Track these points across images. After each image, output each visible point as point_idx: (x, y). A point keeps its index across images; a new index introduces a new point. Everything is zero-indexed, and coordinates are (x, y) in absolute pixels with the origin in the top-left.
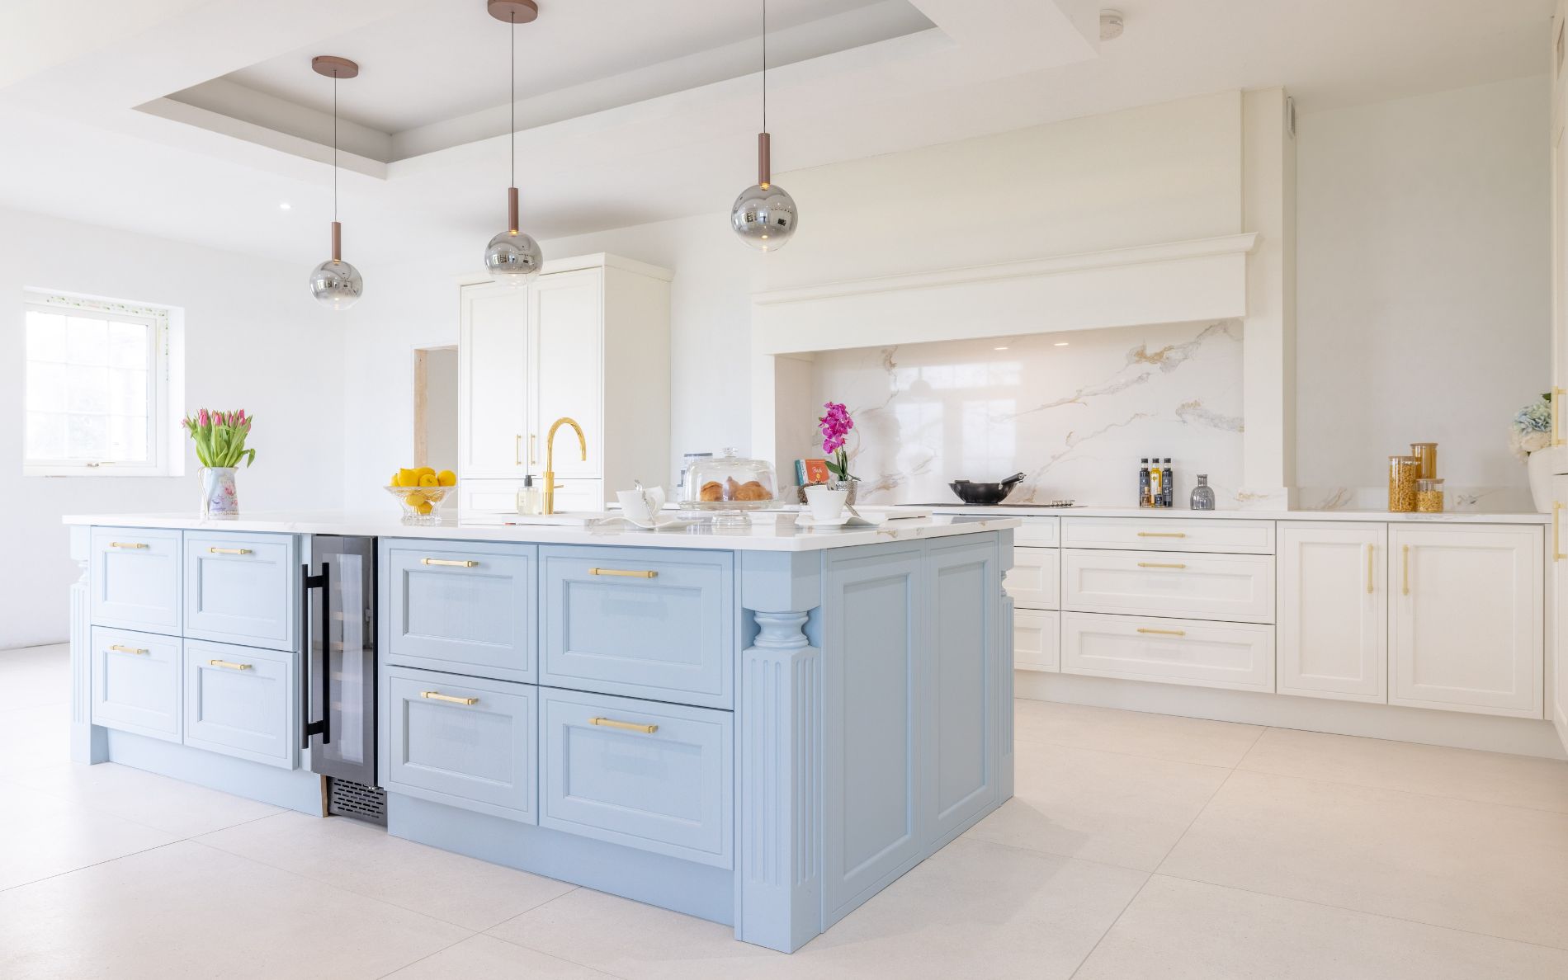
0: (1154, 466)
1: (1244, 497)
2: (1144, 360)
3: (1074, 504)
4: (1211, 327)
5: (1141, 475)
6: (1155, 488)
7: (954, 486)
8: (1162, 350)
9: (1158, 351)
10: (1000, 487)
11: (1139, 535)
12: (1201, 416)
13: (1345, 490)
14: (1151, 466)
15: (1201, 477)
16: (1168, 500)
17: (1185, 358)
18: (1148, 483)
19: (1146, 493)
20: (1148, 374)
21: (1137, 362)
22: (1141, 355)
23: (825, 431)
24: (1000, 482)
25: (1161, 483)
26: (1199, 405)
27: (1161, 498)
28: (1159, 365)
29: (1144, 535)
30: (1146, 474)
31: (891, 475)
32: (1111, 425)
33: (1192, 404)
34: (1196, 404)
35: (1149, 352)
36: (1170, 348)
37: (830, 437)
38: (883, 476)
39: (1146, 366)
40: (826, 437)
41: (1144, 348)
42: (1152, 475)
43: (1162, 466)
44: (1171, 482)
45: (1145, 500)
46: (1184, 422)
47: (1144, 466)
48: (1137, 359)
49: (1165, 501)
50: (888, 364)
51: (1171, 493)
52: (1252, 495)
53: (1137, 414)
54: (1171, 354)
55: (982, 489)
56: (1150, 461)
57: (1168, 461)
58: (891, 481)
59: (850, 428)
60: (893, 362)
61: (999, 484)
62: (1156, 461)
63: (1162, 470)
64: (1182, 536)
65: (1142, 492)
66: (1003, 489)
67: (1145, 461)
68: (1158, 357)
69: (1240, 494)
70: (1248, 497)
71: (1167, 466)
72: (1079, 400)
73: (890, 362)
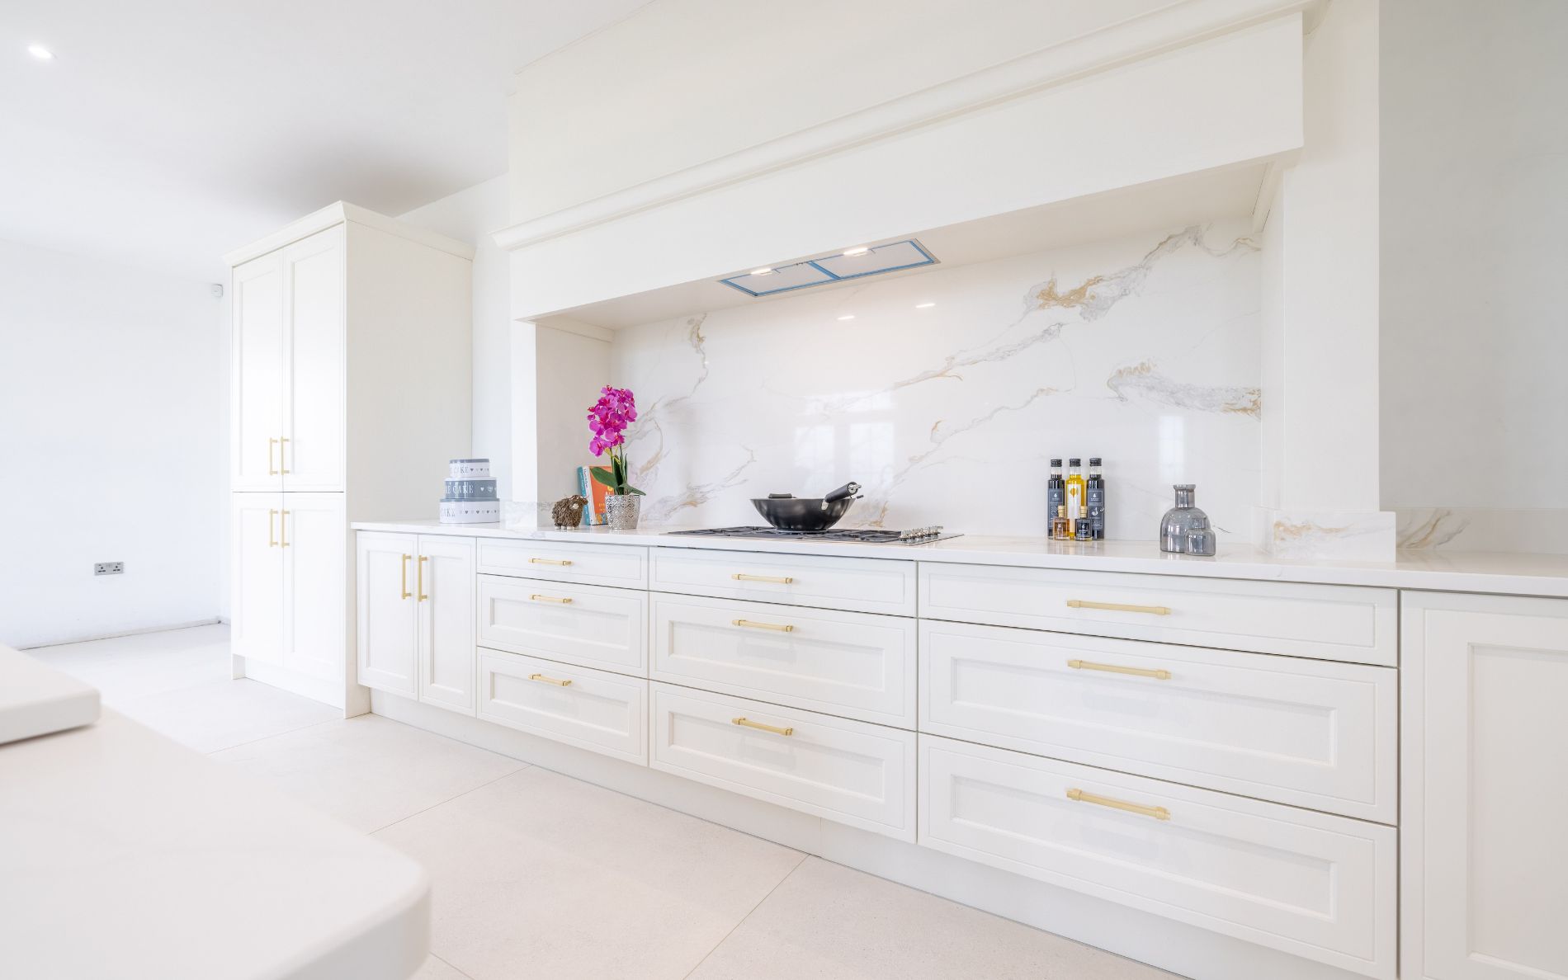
0: (1074, 471)
1: (1286, 530)
2: (1052, 302)
3: (943, 532)
4: (1170, 238)
5: (1050, 487)
6: (1075, 508)
7: (758, 503)
8: (1083, 284)
9: (1077, 286)
10: (825, 506)
11: (1069, 604)
12: (1151, 388)
13: (1449, 514)
14: (1065, 472)
15: (1182, 490)
16: (1096, 526)
17: (1124, 294)
18: (1062, 500)
19: (1061, 515)
20: (1060, 325)
21: (1042, 306)
22: (1048, 296)
23: (592, 427)
24: (824, 497)
25: (1085, 501)
26: (1149, 370)
27: (1086, 524)
28: (1078, 308)
29: (1081, 605)
30: (1058, 484)
31: (699, 487)
32: (1000, 409)
33: (1136, 369)
34: (1143, 368)
35: (1062, 289)
36: (1098, 280)
37: (600, 433)
38: (689, 488)
39: (1056, 312)
40: (593, 434)
41: (1053, 284)
42: (1070, 487)
43: (1085, 472)
44: (1101, 498)
45: (1057, 527)
46: (1122, 398)
47: (1056, 471)
48: (1041, 301)
49: (1092, 529)
50: (695, 336)
51: (1101, 515)
52: (1306, 527)
53: (1042, 390)
54: (1099, 289)
55: (799, 510)
56: (1065, 463)
57: (1096, 462)
58: (699, 496)
59: (632, 420)
60: (701, 336)
61: (822, 500)
62: (1076, 463)
63: (1085, 476)
64: (1165, 612)
65: (1053, 513)
66: (831, 509)
67: (1058, 463)
68: (1076, 297)
69: (1278, 525)
70: (1296, 531)
71: (1095, 471)
72: (950, 373)
73: (698, 336)
